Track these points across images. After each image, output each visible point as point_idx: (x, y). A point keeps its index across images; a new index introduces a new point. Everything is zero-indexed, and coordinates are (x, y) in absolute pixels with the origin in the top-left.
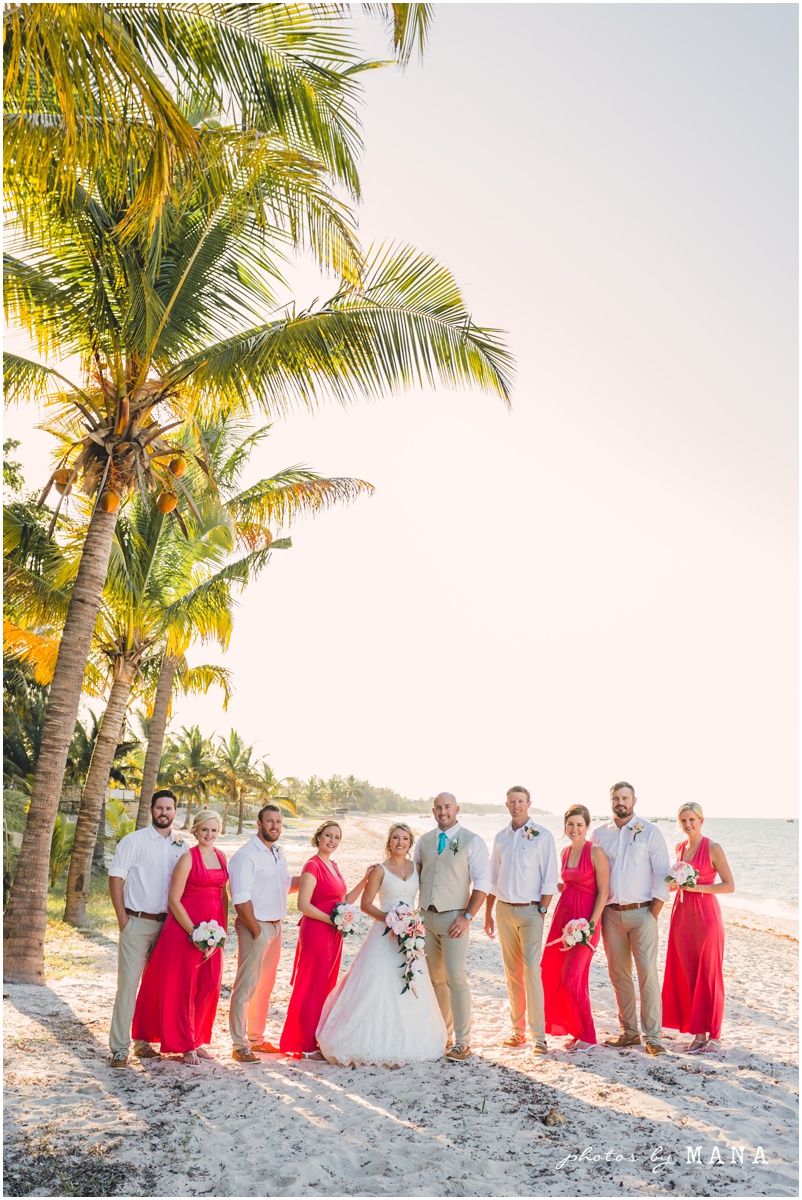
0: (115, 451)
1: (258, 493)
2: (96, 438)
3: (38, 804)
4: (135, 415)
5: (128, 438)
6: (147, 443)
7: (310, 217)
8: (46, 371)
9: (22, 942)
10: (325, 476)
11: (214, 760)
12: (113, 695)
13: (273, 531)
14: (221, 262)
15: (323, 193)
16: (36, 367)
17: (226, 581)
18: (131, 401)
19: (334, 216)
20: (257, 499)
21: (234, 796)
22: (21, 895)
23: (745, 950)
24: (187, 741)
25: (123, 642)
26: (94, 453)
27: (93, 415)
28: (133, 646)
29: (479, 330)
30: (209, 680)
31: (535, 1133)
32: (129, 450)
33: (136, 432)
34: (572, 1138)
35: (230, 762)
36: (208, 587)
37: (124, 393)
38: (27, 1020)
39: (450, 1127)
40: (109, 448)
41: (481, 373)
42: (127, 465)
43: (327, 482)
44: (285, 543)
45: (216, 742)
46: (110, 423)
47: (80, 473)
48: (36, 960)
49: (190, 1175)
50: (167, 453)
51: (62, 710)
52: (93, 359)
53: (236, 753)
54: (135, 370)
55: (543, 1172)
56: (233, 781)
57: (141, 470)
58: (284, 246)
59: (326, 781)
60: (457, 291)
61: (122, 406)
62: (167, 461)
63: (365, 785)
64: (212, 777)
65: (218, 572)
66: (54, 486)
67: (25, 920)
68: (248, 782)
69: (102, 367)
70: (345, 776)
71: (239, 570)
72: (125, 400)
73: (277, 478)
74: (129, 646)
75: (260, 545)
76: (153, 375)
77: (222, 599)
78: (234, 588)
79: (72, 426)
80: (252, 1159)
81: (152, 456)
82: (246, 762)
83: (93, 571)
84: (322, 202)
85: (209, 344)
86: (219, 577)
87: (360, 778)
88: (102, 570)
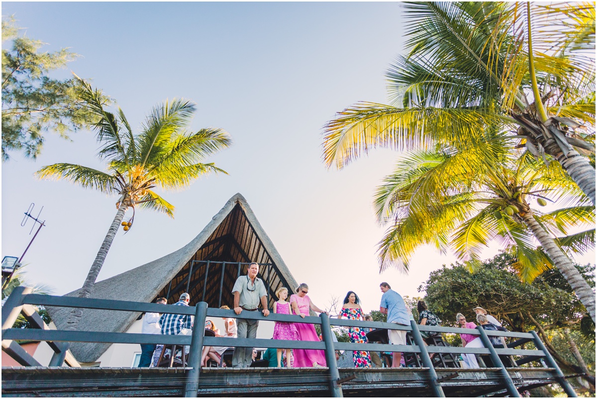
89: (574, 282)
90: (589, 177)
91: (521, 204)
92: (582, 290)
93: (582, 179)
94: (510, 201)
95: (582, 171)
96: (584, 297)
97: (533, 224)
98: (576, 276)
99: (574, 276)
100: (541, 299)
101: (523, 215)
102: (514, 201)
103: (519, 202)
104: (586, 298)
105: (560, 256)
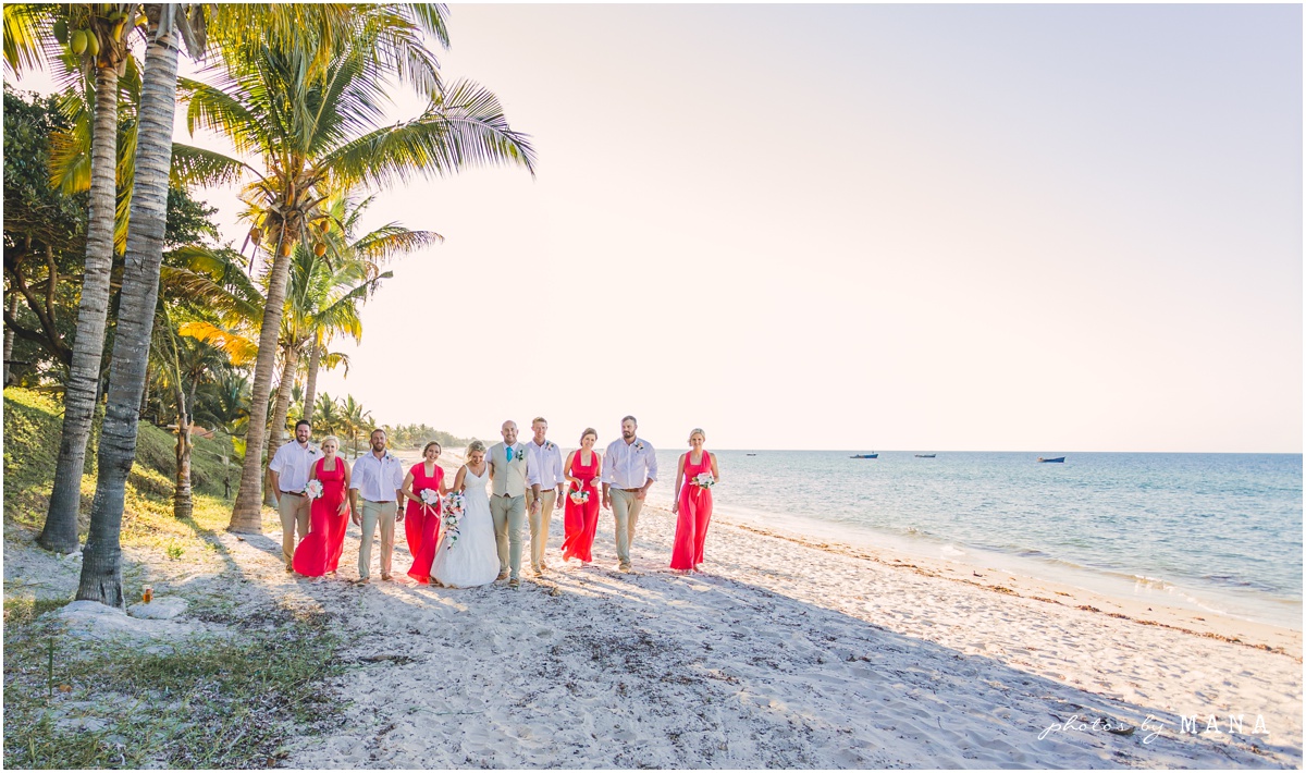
0: (287, 217)
1: (368, 241)
2: (275, 208)
3: (252, 433)
4: (298, 195)
5: (294, 208)
6: (306, 211)
7: (409, 60)
8: (241, 165)
9: (249, 511)
10: (412, 230)
11: (338, 413)
12: (286, 370)
13: (378, 265)
14: (347, 89)
15: (417, 45)
16: (235, 162)
17: (353, 299)
18: (296, 184)
19: (426, 61)
20: (368, 245)
21: (352, 436)
22: (247, 485)
23: (665, 521)
24: (321, 401)
25: (291, 337)
26: (274, 218)
27: (273, 193)
28: (297, 340)
29: (513, 133)
30: (337, 360)
31: (546, 599)
32: (296, 216)
33: (299, 204)
34: (566, 602)
35: (348, 415)
36: (342, 303)
37: (290, 179)
38: (258, 551)
39: (500, 597)
40: (283, 214)
41: (516, 157)
42: (295, 225)
43: (411, 234)
44: (389, 275)
45: (340, 403)
46: (283, 198)
47: (265, 232)
48: (257, 521)
49: (365, 617)
50: (318, 218)
51: (263, 378)
52: (270, 157)
53: (352, 409)
54: (297, 164)
55: (551, 615)
56: (350, 427)
57: (304, 229)
58: (392, 76)
59: (407, 428)
60: (500, 108)
61: (290, 187)
62: (318, 222)
63: (431, 430)
64: (337, 424)
65: (348, 293)
66: (250, 240)
67: (250, 499)
68: (360, 427)
69: (276, 162)
70: (418, 425)
71: (360, 292)
72: (292, 183)
73: (380, 231)
74: (294, 340)
75: (371, 276)
76: (307, 166)
77: (350, 308)
78: (359, 304)
79: (261, 200)
80: (397, 611)
81: (310, 220)
82: (359, 415)
83: (277, 294)
84: (417, 51)
85: (342, 145)
86: (349, 296)
87: (428, 425)
88: (283, 292)
89: (95, 229)
90: (157, 96)
91: (113, 43)
92: (98, 246)
93: (150, 92)
94: (100, 20)
95: (158, 80)
96: (92, 257)
97: (107, 96)
98: (105, 221)
99: (102, 220)
100: (72, 226)
101: (102, 66)
102: (106, 27)
103: (113, 36)
104: (94, 260)
105: (106, 178)
